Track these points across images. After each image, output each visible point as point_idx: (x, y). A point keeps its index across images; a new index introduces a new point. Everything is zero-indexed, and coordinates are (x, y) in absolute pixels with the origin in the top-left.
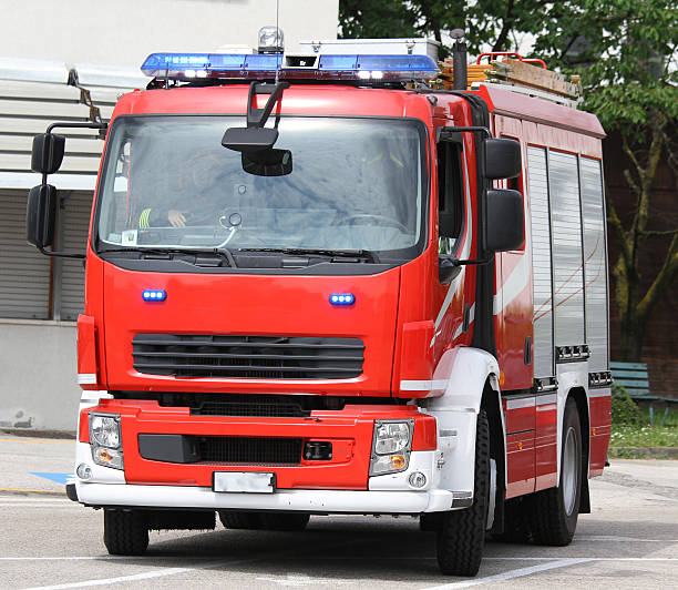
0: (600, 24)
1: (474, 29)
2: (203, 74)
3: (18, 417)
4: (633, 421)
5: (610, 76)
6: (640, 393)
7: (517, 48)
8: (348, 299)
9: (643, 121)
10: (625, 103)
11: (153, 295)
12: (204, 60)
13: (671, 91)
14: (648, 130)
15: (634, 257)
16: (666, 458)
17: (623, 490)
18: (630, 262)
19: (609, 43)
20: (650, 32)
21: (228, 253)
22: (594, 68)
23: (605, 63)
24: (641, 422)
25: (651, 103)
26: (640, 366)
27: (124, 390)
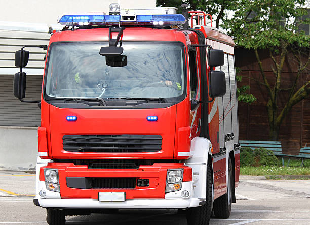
0: (260, 6)
1: (210, 9)
2: (86, 24)
3: (30, 166)
4: (276, 164)
5: (264, 27)
6: (278, 154)
7: (227, 17)
8: (155, 118)
9: (278, 45)
10: (271, 38)
11: (71, 118)
12: (87, 18)
13: (289, 33)
14: (280, 49)
15: (275, 99)
16: (289, 179)
17: (273, 192)
18: (274, 101)
19: (264, 14)
20: (280, 9)
21: (103, 100)
22: (258, 24)
23: (262, 22)
24: (279, 165)
25: (281, 38)
26: (278, 143)
27: (59, 159)
